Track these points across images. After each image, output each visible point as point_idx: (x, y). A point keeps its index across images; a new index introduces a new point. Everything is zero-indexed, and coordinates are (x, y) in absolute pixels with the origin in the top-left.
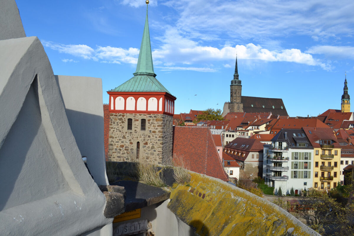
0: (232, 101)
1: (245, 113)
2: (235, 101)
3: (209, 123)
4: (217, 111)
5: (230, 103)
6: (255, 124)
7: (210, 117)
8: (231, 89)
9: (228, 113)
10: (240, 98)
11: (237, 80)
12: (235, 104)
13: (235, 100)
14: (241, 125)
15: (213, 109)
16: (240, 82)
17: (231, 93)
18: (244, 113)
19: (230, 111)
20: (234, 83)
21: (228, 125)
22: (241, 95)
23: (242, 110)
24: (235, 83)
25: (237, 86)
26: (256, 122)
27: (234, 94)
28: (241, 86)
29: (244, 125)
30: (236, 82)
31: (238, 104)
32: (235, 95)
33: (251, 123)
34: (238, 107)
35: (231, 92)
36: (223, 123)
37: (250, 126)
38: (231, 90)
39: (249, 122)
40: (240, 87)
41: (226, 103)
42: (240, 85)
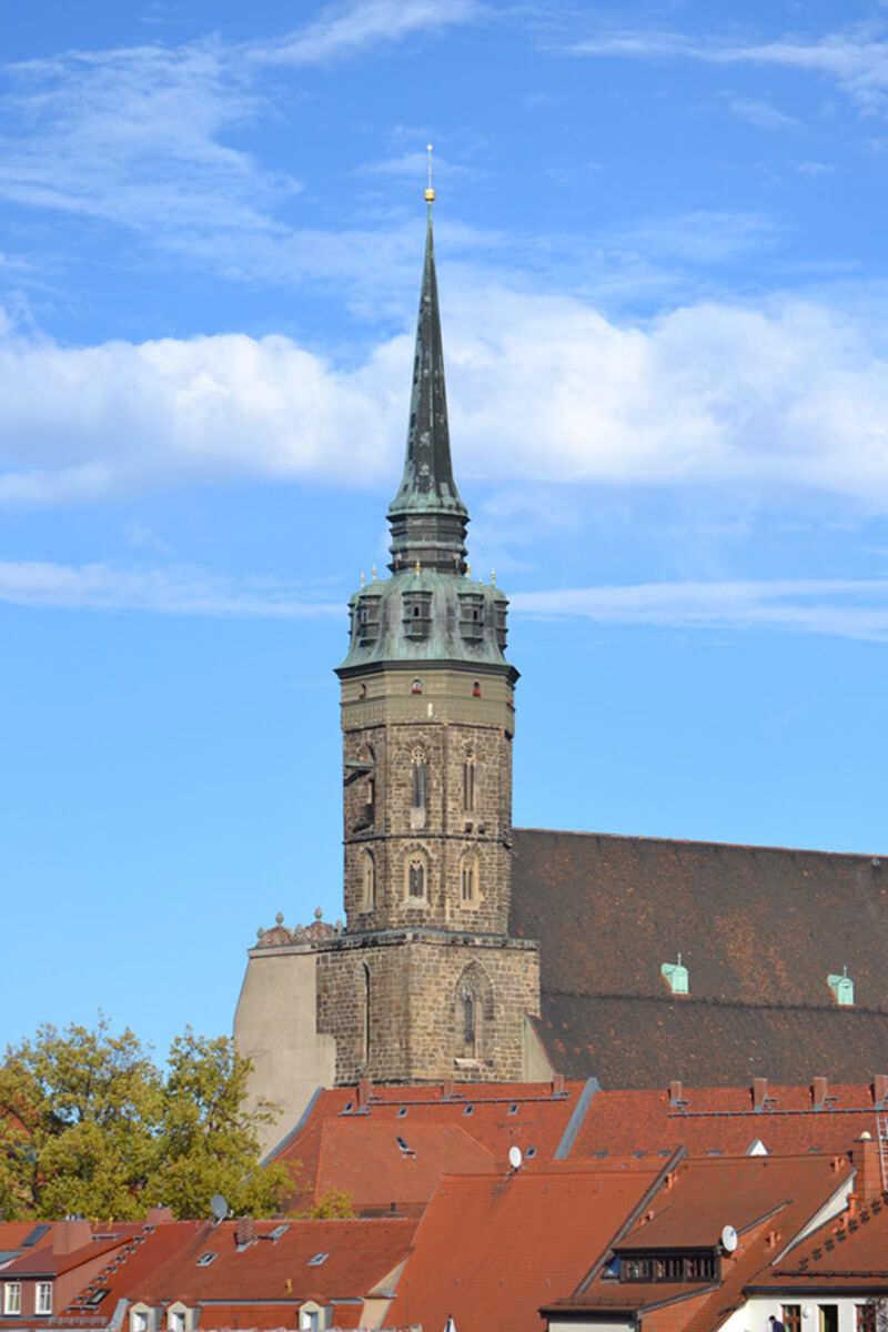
0: (366, 905)
1: (592, 1085)
2: (420, 903)
3: (91, 1271)
4: (180, 1063)
5: (338, 947)
6: (828, 1262)
7: (85, 1168)
8: (360, 718)
9: (324, 1103)
10: (493, 858)
11: (442, 588)
12: (423, 954)
13: (416, 891)
14: (608, 1288)
15: (115, 1033)
16: (487, 617)
17: (361, 786)
18: (568, 1101)
19: (345, 1059)
20: (399, 630)
21: (388, 1282)
22: (505, 813)
23: (529, 1037)
24: (419, 629)
25: (437, 683)
26: (838, 1233)
27: (397, 799)
28: (513, 675)
29: (649, 1278)
30: (436, 610)
31: (462, 957)
32: (418, 818)
33: (755, 1252)
34: (468, 1003)
35: (353, 776)
36: (319, 1260)
37: (750, 1292)
38: (351, 733)
39: (731, 1241)
40: (493, 686)
41: (276, 942)
42: (490, 657)
